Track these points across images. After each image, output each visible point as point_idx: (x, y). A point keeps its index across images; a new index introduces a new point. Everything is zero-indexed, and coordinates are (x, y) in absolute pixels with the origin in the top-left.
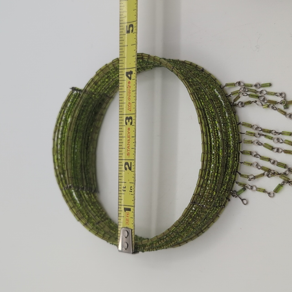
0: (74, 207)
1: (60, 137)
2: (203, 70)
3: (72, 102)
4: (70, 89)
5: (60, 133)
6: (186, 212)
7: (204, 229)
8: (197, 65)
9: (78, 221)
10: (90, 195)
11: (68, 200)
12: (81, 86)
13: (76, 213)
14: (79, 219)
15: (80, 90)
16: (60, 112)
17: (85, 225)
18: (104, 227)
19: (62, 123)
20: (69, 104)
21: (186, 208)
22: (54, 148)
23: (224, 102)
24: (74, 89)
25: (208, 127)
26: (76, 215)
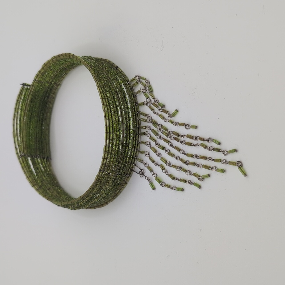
0: (30, 176)
1: (18, 122)
2: (117, 68)
3: (25, 95)
4: (21, 85)
5: (19, 120)
6: (97, 178)
7: (117, 193)
8: (113, 64)
9: (32, 187)
10: (46, 169)
11: (26, 172)
12: (30, 82)
13: (31, 181)
14: (33, 186)
15: (30, 86)
16: (16, 104)
17: (37, 190)
18: (53, 192)
19: (19, 112)
20: (23, 97)
21: (97, 175)
22: (14, 132)
23: (128, 94)
24: (24, 85)
25: (111, 113)
26: (31, 182)
